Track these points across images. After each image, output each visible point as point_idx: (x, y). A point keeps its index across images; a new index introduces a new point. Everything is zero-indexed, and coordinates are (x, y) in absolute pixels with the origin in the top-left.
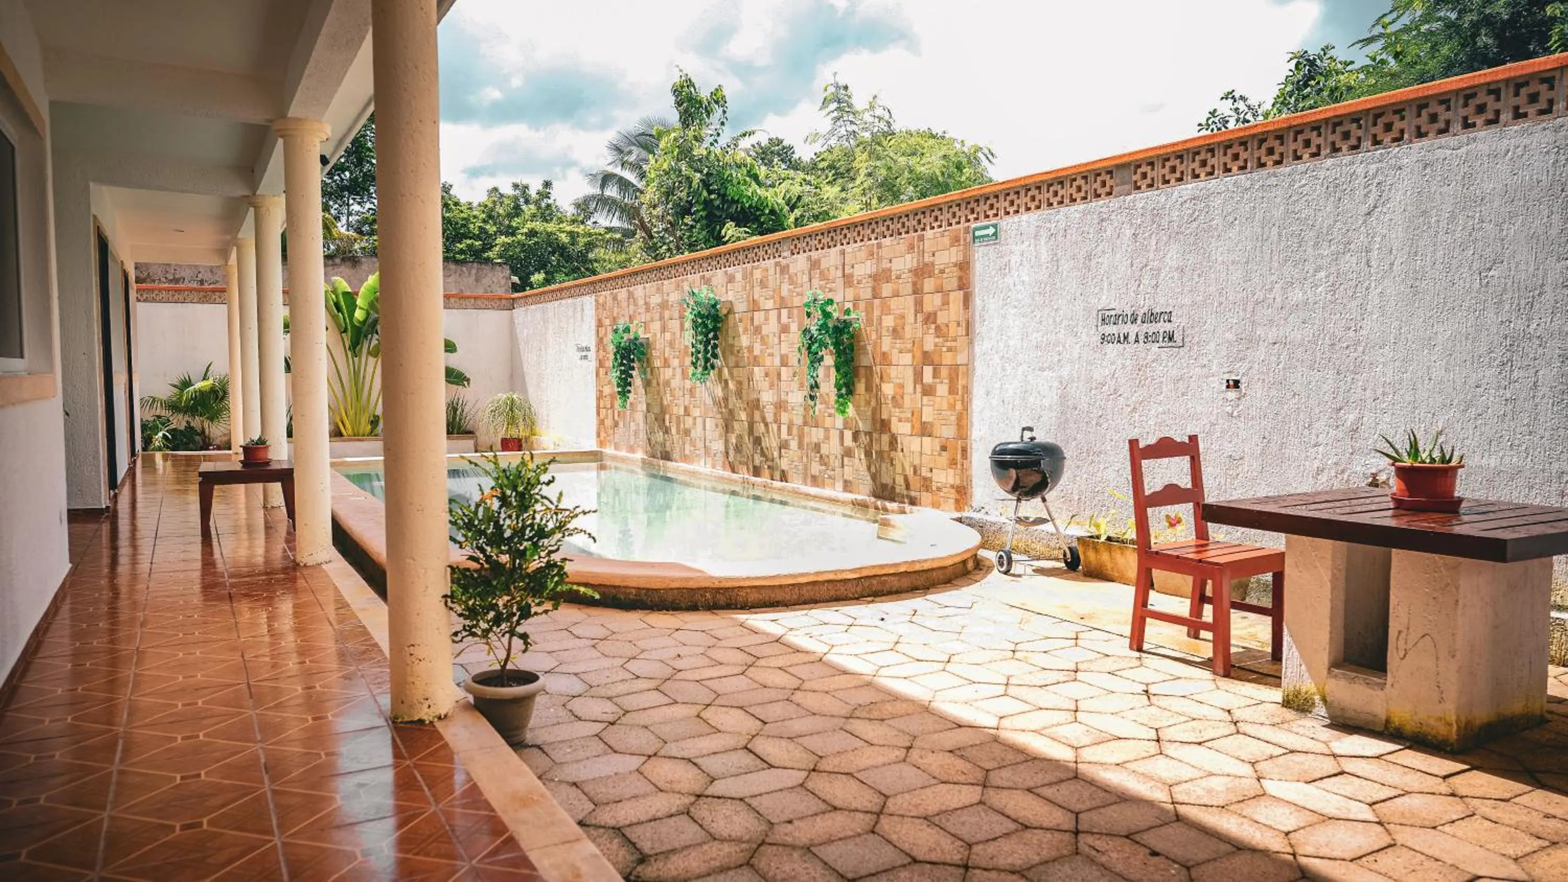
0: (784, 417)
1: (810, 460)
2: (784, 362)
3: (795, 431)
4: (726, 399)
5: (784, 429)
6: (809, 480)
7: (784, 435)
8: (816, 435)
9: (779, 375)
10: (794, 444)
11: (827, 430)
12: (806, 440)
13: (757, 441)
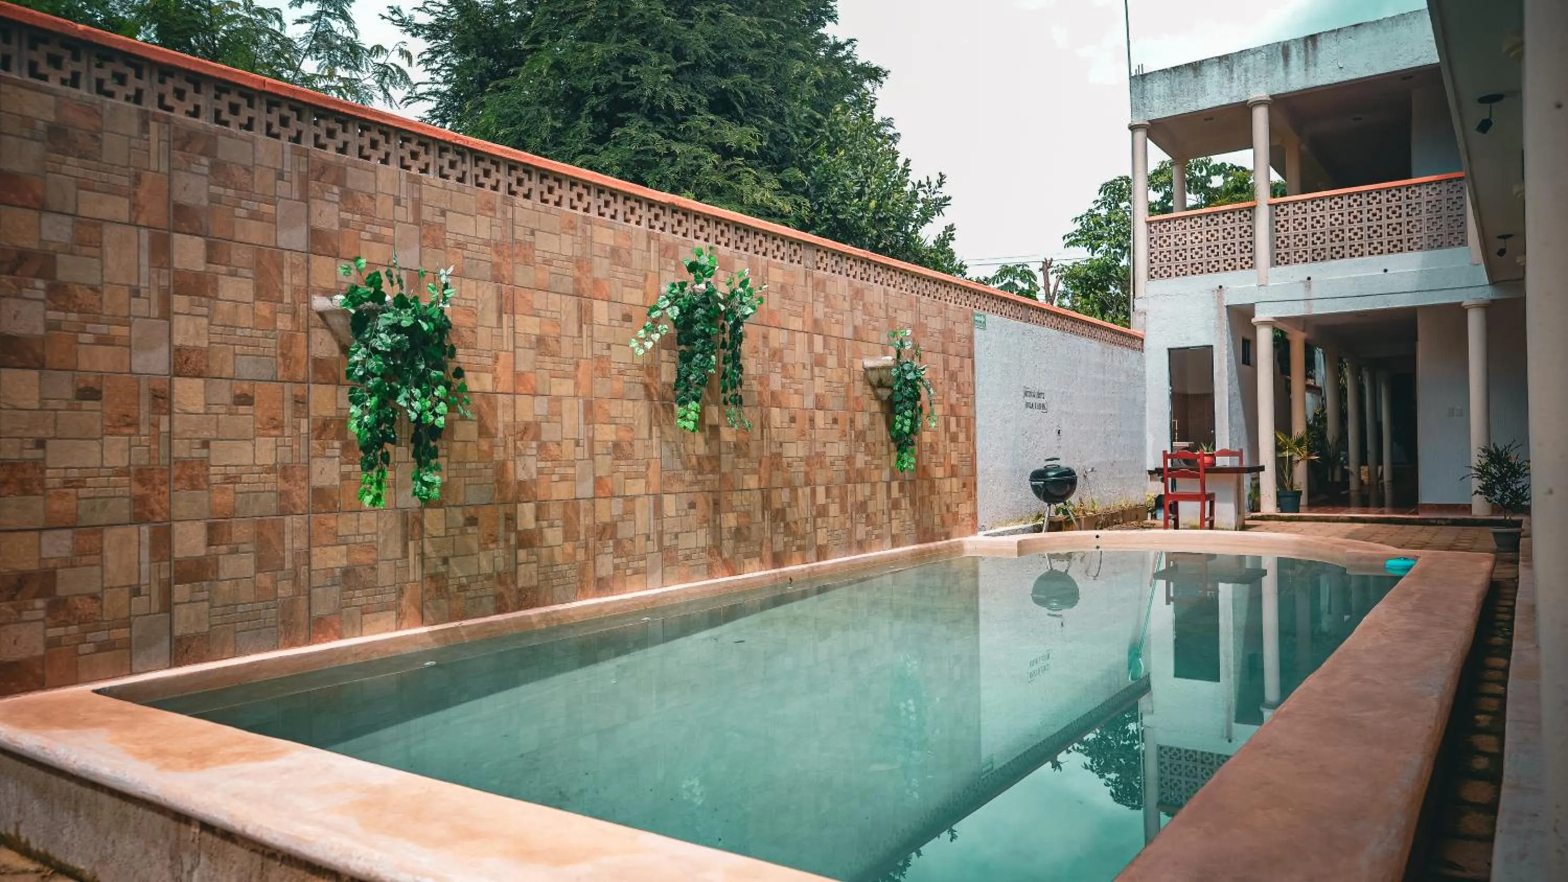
0: (820, 477)
1: (854, 526)
2: (820, 405)
3: (835, 492)
4: (715, 459)
5: (821, 491)
6: (855, 546)
7: (821, 498)
8: (863, 491)
9: (812, 420)
10: (834, 509)
11: (874, 484)
12: (850, 500)
13: (779, 515)
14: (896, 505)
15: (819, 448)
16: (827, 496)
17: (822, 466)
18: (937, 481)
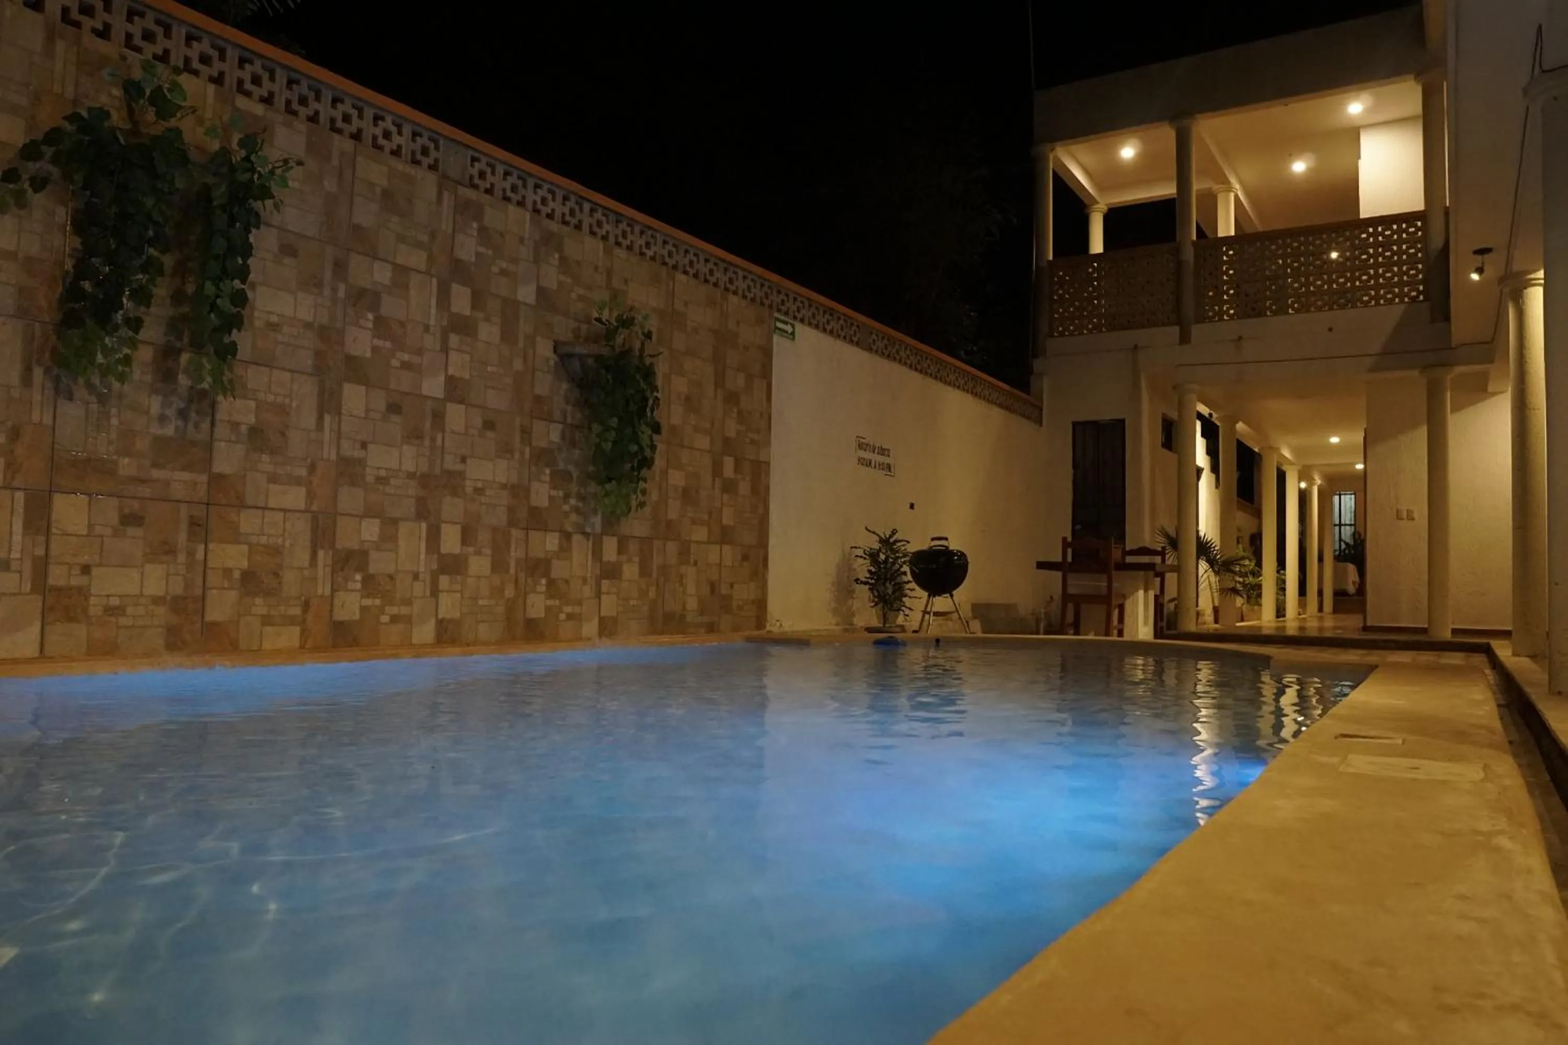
14: (611, 572)
15: (451, 463)
16: (465, 541)
17: (456, 491)
18: (693, 547)
